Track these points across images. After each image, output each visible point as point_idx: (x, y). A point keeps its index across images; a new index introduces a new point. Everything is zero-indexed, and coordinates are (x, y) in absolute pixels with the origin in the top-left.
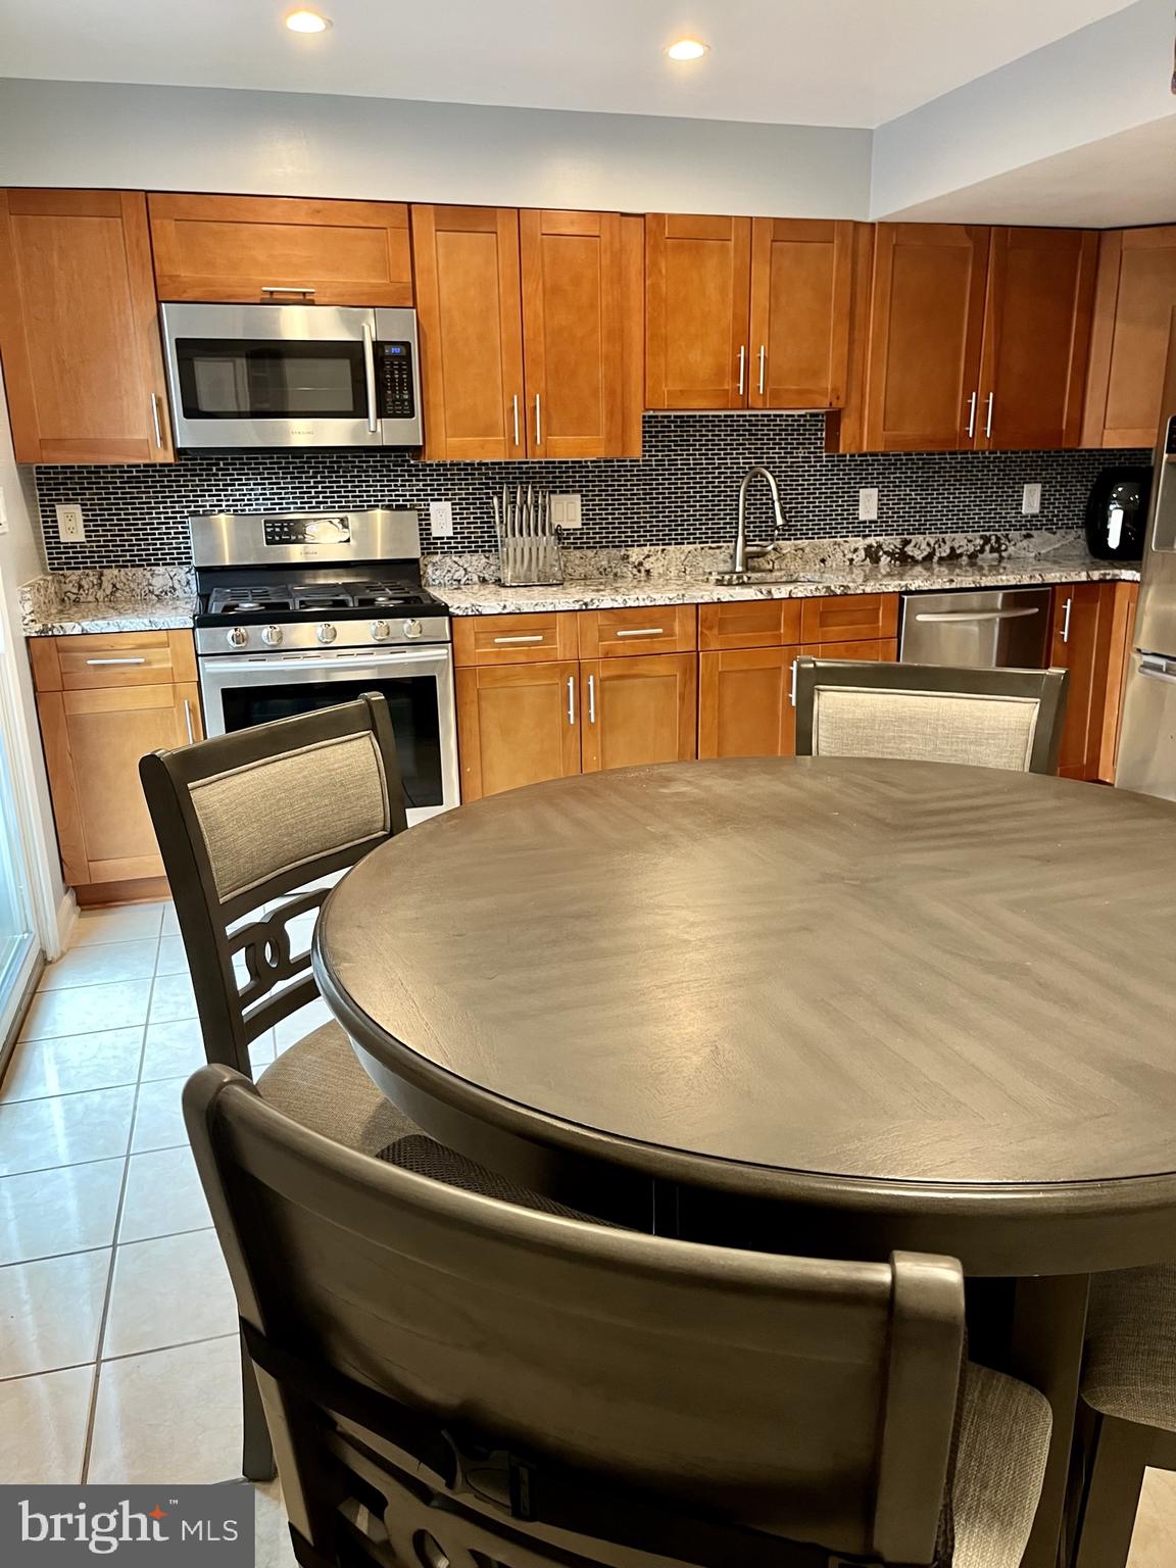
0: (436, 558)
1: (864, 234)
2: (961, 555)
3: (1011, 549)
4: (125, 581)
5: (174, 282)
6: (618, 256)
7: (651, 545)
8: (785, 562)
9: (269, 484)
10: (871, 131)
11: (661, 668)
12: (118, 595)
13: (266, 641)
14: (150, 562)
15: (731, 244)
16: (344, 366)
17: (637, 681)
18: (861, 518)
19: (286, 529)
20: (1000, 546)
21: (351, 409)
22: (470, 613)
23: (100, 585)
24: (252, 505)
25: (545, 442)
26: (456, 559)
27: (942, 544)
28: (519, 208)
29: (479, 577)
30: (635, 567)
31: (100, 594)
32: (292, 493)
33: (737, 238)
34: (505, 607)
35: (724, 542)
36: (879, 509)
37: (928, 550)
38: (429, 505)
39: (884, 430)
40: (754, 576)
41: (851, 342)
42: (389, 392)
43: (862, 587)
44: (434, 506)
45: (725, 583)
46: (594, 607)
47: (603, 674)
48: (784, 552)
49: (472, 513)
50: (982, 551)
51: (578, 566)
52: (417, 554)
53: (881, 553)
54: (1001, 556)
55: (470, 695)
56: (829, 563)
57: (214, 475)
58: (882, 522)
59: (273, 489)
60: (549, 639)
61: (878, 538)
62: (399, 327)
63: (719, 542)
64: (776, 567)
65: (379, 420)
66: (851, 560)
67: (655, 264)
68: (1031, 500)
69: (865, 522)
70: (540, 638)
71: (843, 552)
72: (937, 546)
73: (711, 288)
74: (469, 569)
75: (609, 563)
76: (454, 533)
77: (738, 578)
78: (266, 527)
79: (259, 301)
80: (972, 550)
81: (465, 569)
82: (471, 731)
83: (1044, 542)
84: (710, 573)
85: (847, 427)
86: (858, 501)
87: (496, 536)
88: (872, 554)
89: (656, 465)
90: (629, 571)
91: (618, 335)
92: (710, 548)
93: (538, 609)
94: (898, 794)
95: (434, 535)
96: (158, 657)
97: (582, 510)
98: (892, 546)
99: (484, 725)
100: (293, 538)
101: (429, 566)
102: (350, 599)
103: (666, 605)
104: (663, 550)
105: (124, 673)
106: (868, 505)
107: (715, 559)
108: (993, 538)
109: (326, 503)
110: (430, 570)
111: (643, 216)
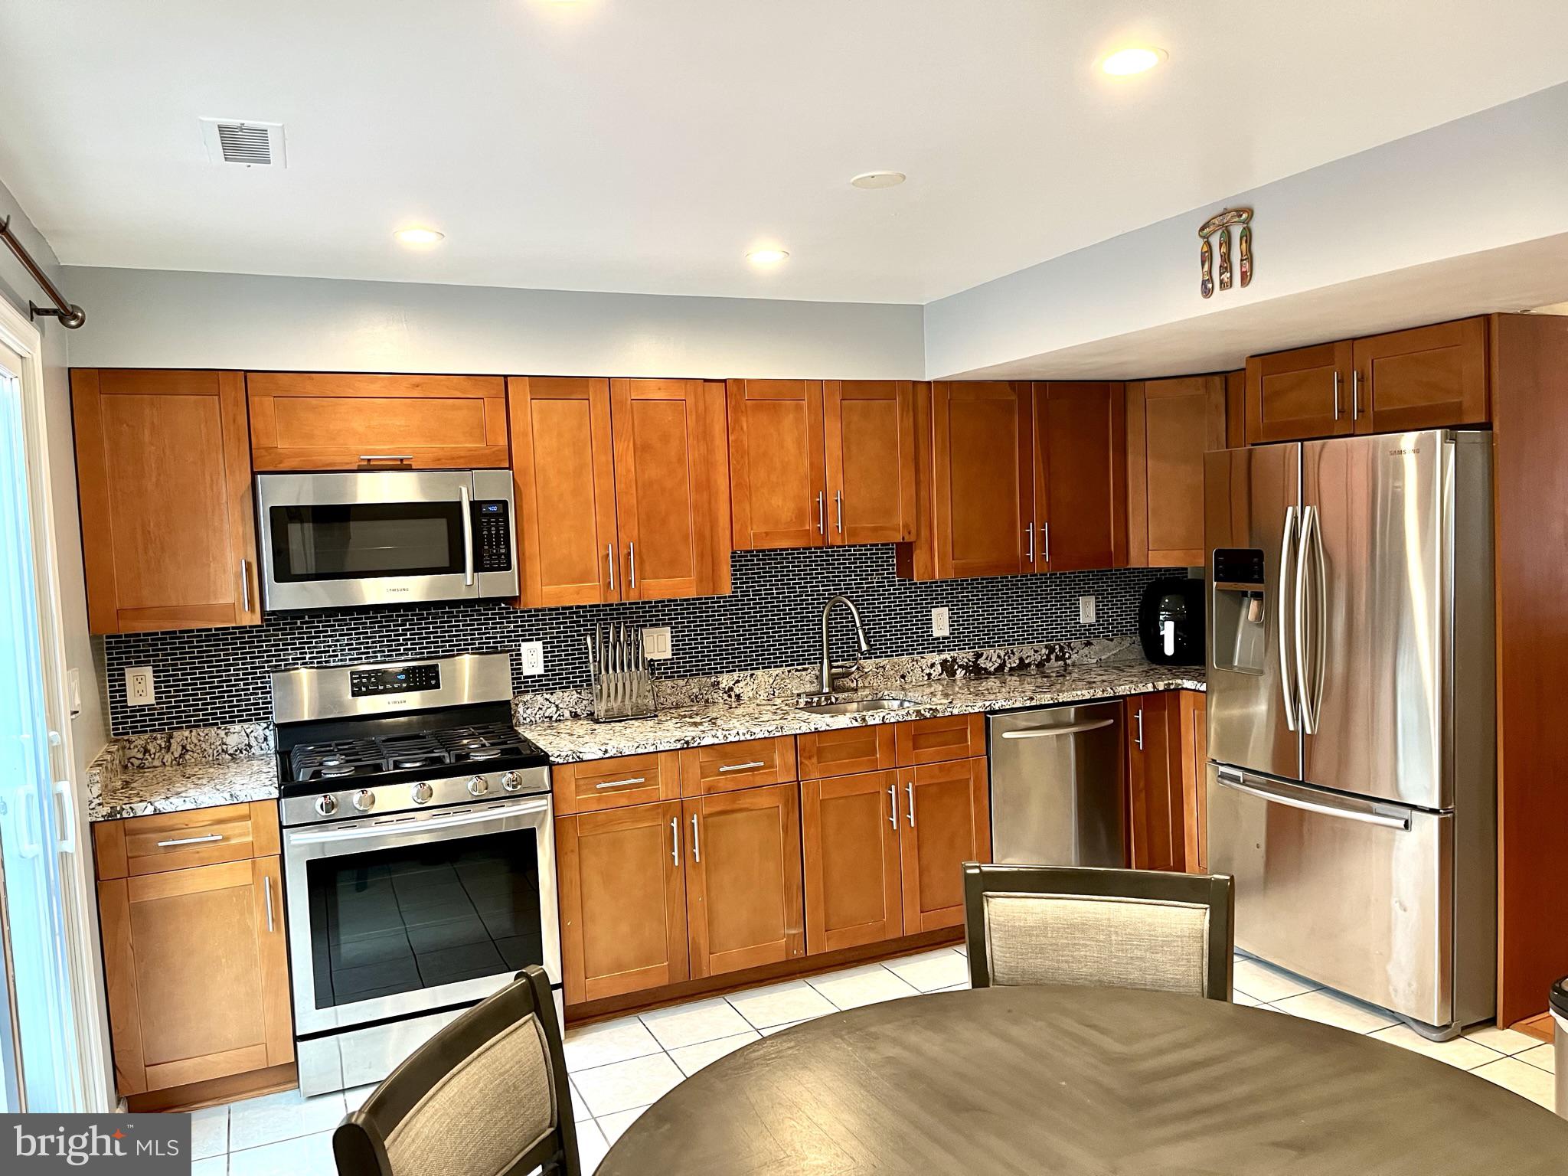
0: (527, 697)
1: (922, 393)
2: (1029, 664)
3: (1074, 657)
4: (196, 741)
5: (270, 454)
6: (703, 418)
7: (739, 670)
8: (868, 679)
9: (356, 634)
10: (922, 306)
11: (765, 801)
12: (187, 757)
13: (358, 806)
14: (225, 720)
15: (805, 403)
16: (441, 525)
17: (739, 815)
18: (935, 635)
19: (373, 680)
20: (1064, 654)
21: (447, 564)
22: (571, 760)
23: (168, 748)
24: (337, 656)
25: (639, 587)
26: (548, 696)
27: (1012, 655)
28: (609, 378)
29: (571, 712)
30: (725, 692)
31: (168, 758)
32: (379, 642)
33: (810, 398)
34: (606, 751)
35: (809, 664)
36: (950, 626)
37: (999, 661)
38: (520, 645)
39: (953, 559)
40: (841, 696)
41: (918, 483)
42: (486, 547)
43: (949, 710)
44: (525, 647)
45: (815, 704)
46: (696, 745)
47: (706, 811)
48: (866, 670)
49: (563, 651)
50: (1048, 660)
51: (670, 695)
52: (508, 695)
53: (956, 667)
54: (1065, 664)
55: (571, 843)
56: (908, 679)
57: (298, 628)
58: (953, 638)
59: (359, 639)
60: (651, 780)
61: (952, 653)
62: (494, 487)
63: (805, 664)
64: (860, 685)
65: (476, 574)
66: (929, 675)
67: (737, 421)
68: (1087, 611)
69: (938, 638)
70: (642, 780)
71: (921, 667)
72: (1006, 658)
73: (789, 442)
74: (560, 706)
75: (700, 690)
76: (545, 671)
77: (826, 699)
78: (352, 679)
79: (356, 468)
80: (1039, 659)
81: (557, 706)
82: (571, 882)
83: (1102, 650)
84: (799, 695)
85: (919, 559)
86: (931, 619)
87: (589, 671)
88: (948, 668)
89: (741, 596)
90: (719, 696)
91: (705, 486)
92: (797, 670)
93: (640, 751)
94: (1117, 1047)
95: (524, 674)
96: (237, 831)
97: (672, 641)
98: (966, 660)
99: (585, 875)
100: (381, 688)
101: (521, 705)
102: (446, 754)
103: (765, 738)
104: (752, 675)
105: (198, 852)
106: (941, 622)
107: (802, 682)
108: (1057, 647)
109: (415, 649)
110: (521, 709)
111: (725, 381)
